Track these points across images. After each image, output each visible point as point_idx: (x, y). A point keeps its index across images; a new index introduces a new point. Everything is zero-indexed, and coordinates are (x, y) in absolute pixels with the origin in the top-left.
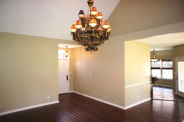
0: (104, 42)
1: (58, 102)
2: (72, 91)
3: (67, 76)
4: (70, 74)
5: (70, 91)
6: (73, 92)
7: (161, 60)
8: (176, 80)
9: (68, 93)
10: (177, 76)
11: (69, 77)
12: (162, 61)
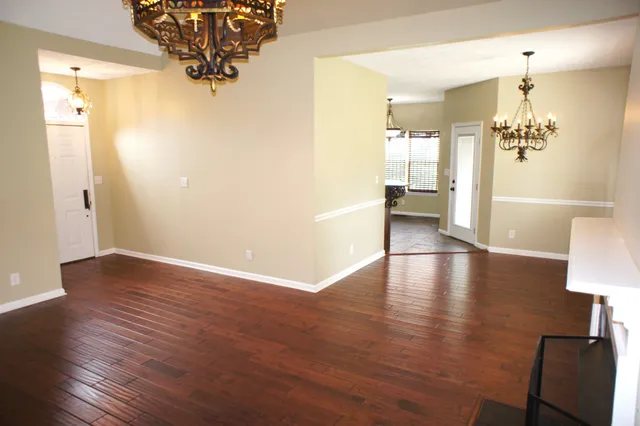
0: (259, 47)
1: (61, 292)
2: (112, 251)
3: (85, 192)
4: (96, 186)
5: (100, 249)
6: (114, 254)
7: (407, 135)
8: (450, 192)
9: (94, 258)
10: (454, 182)
11: (92, 198)
12: (410, 137)
